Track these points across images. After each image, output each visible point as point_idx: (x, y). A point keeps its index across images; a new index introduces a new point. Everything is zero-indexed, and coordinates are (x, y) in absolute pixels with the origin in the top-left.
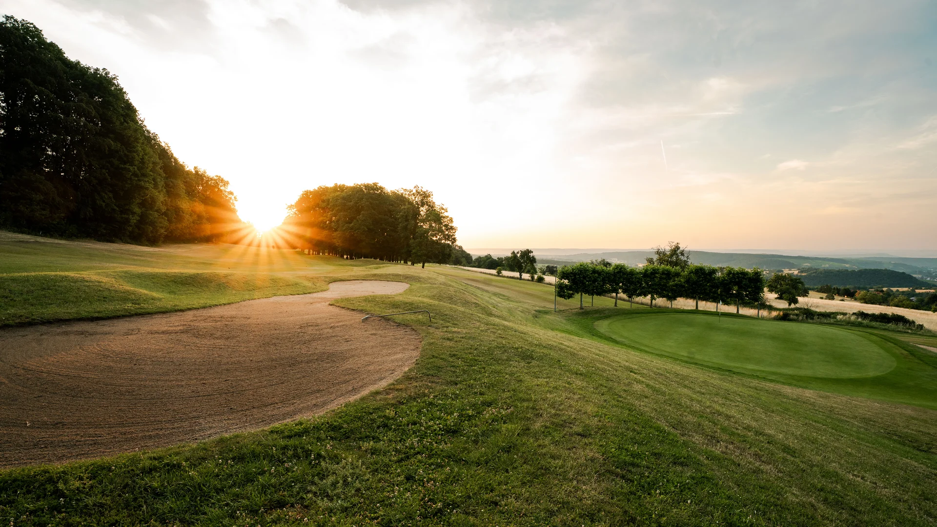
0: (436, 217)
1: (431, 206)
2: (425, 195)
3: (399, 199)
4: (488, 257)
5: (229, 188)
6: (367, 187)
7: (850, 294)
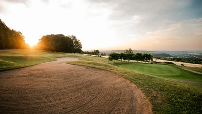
0: (77, 42)
1: (76, 40)
2: (75, 37)
3: (68, 38)
4: (88, 52)
5: (22, 35)
6: (60, 35)
7: (160, 58)
